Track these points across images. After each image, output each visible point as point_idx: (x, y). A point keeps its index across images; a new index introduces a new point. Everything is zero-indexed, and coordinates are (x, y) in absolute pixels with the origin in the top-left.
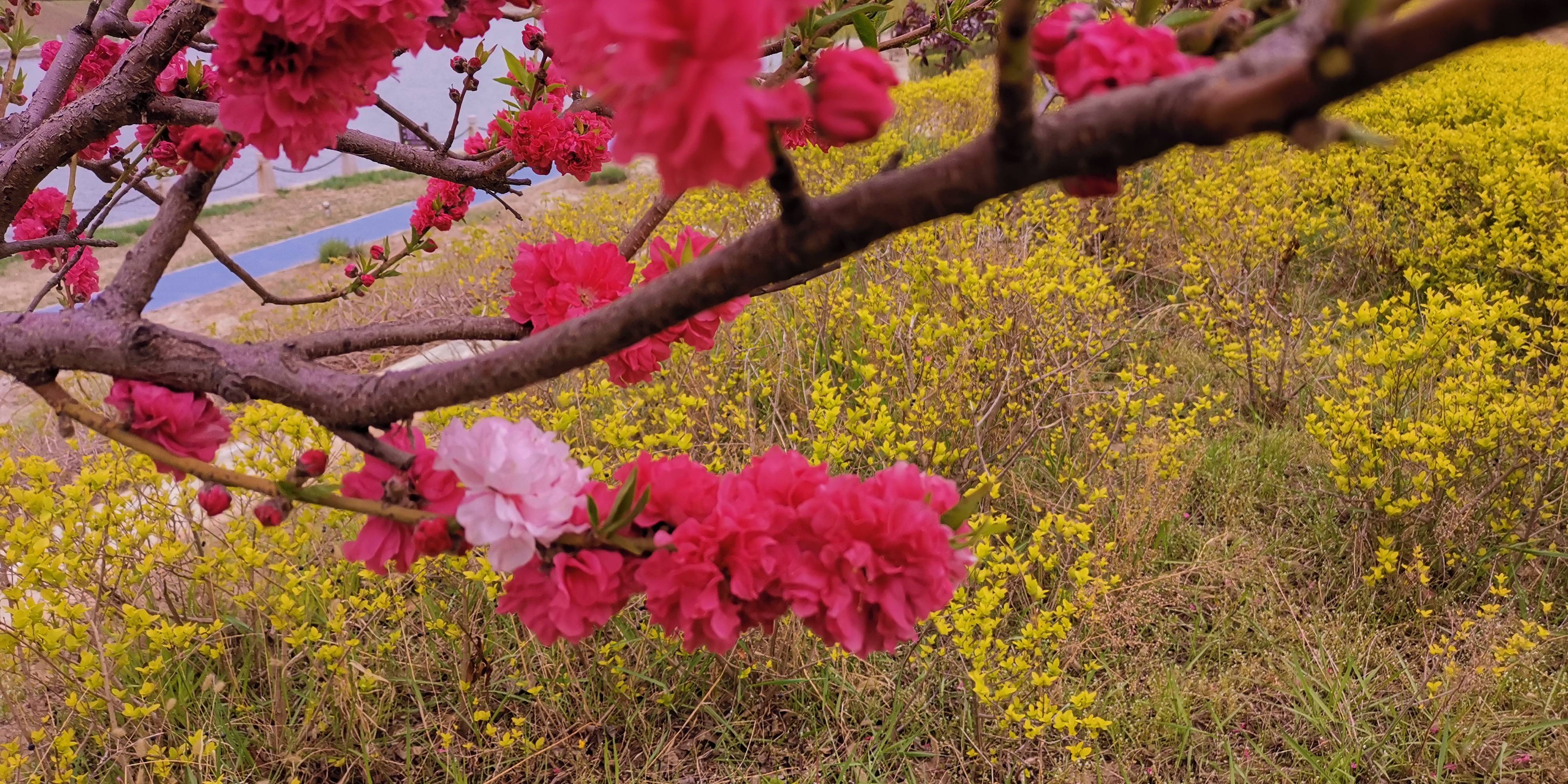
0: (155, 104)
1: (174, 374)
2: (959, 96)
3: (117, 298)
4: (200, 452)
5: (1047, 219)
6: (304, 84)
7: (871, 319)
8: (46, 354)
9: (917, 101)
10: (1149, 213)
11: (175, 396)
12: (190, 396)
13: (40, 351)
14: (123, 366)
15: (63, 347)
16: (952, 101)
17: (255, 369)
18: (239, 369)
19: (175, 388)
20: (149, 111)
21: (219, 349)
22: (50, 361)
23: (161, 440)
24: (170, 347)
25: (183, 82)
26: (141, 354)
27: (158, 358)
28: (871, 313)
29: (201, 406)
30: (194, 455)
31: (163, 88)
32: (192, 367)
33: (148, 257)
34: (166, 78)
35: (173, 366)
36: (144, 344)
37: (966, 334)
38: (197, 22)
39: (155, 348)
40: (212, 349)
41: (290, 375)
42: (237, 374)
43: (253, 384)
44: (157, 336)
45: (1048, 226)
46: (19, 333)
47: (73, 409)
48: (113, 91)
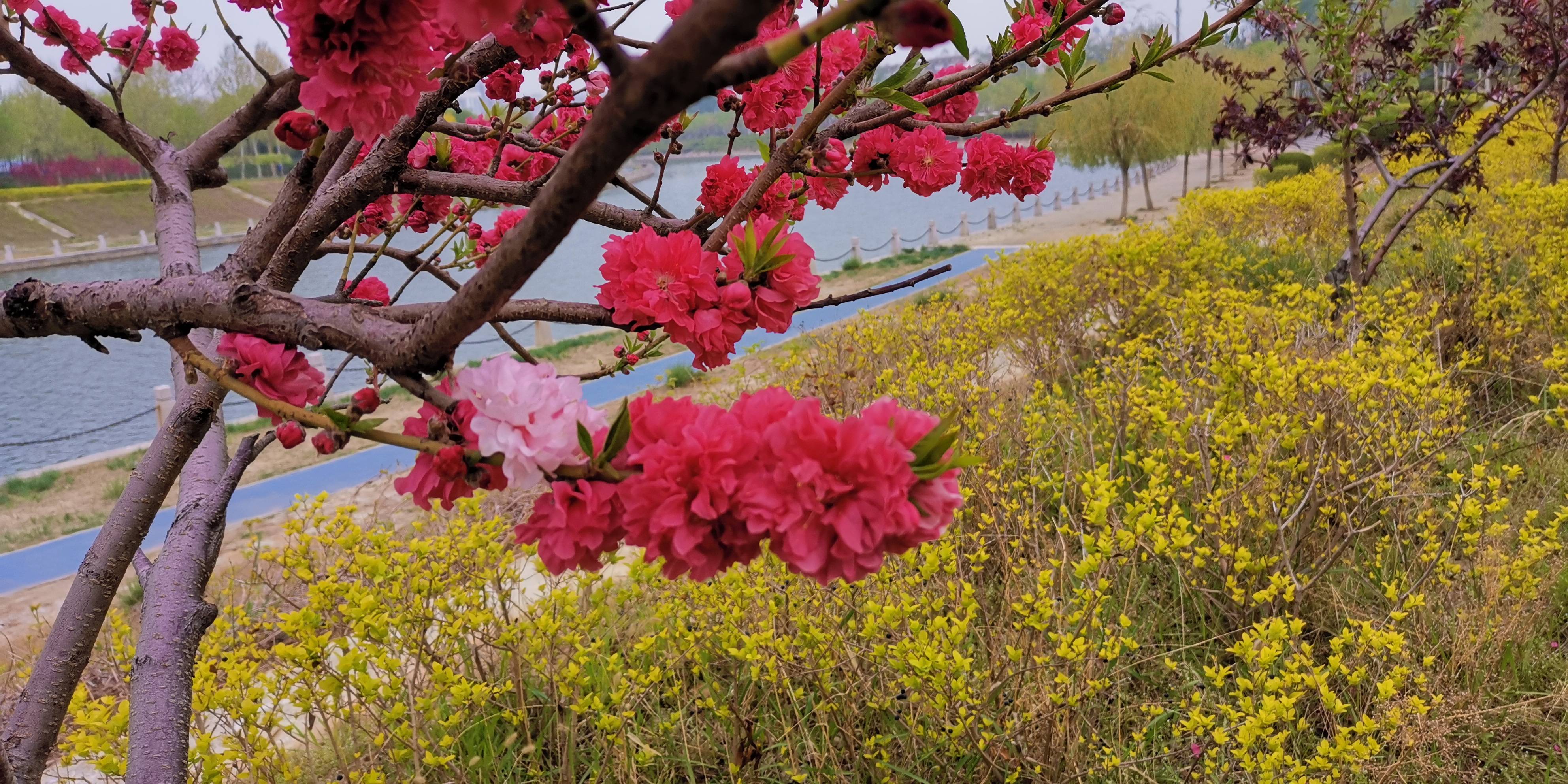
0: (405, 175)
1: (267, 326)
2: (1298, 200)
3: (235, 264)
4: (292, 399)
5: (1382, 316)
6: (352, 57)
7: (1163, 416)
8: (175, 309)
9: (1250, 208)
10: (1518, 311)
11: (269, 345)
12: (282, 347)
13: (170, 308)
14: (230, 319)
15: (187, 304)
16: (1289, 205)
17: (329, 321)
18: (316, 320)
19: (271, 339)
20: (400, 182)
21: (304, 304)
22: (178, 317)
23: (257, 384)
24: (266, 303)
25: (433, 158)
26: (242, 308)
27: (255, 311)
28: (1163, 409)
29: (290, 356)
30: (286, 400)
31: (416, 164)
32: (282, 319)
33: (263, 232)
34: (418, 154)
35: (266, 319)
36: (244, 298)
37: (1272, 432)
38: (441, 104)
39: (254, 303)
40: (299, 304)
41: (357, 325)
42: (314, 325)
43: (329, 334)
44: (255, 293)
45: (1382, 324)
46: (157, 292)
47: (196, 359)
48: (371, 165)
